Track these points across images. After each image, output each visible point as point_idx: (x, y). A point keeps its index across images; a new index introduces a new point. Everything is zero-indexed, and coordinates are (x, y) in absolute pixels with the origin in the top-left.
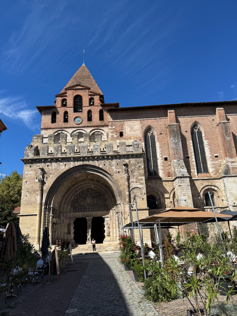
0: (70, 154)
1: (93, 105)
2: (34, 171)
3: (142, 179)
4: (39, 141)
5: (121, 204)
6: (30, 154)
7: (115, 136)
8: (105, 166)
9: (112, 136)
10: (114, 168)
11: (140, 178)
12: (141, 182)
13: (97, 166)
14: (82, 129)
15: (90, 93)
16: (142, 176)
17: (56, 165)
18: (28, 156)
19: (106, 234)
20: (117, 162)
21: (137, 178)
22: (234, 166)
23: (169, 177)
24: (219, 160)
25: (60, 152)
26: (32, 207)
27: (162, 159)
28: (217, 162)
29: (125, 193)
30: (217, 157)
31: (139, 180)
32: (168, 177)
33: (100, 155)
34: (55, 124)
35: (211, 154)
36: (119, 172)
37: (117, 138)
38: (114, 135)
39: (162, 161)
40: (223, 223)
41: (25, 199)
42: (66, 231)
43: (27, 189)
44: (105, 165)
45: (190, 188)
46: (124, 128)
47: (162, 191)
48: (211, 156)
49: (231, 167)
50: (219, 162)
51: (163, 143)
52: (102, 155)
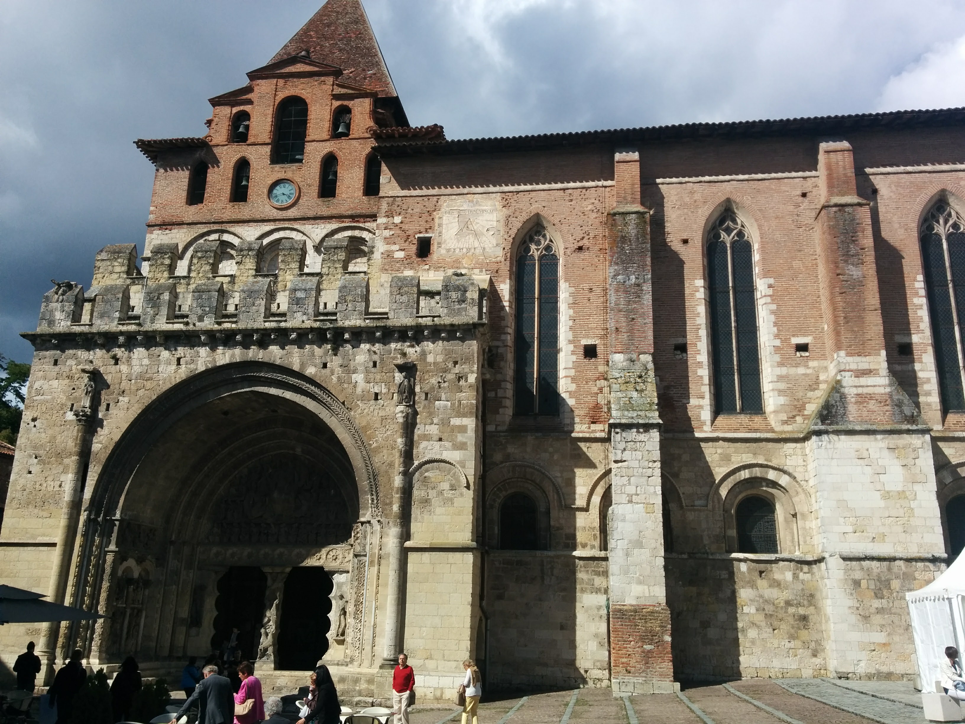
0: (201, 319)
1: (346, 135)
2: (67, 381)
3: (463, 429)
4: (118, 269)
5: (374, 522)
6: (58, 315)
7: (400, 255)
8: (327, 371)
9: (388, 255)
10: (359, 378)
11: (456, 421)
12: (460, 438)
13: (296, 367)
14: (296, 226)
15: (338, 91)
16: (464, 415)
17: (146, 361)
18: (51, 323)
19: (331, 635)
20: (376, 358)
21: (445, 423)
22: (865, 390)
23: (593, 423)
24: (811, 364)
25: (164, 311)
26: (45, 514)
27: (573, 352)
28: (801, 370)
29: (390, 481)
30: (802, 348)
31: (452, 431)
32: (592, 425)
33: (309, 324)
34: (200, 206)
35: (777, 336)
36: (376, 395)
37: (407, 262)
38: (393, 252)
39: (574, 358)
40: (799, 629)
41: (22, 481)
42: (184, 612)
43: (35, 448)
44: (325, 366)
45: (658, 472)
46: (436, 225)
47: (560, 480)
48: (778, 343)
49: (854, 391)
50: (809, 371)
51: (586, 286)
52: (317, 325)
